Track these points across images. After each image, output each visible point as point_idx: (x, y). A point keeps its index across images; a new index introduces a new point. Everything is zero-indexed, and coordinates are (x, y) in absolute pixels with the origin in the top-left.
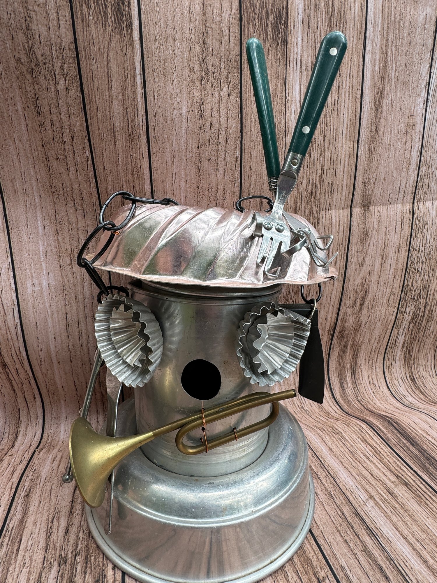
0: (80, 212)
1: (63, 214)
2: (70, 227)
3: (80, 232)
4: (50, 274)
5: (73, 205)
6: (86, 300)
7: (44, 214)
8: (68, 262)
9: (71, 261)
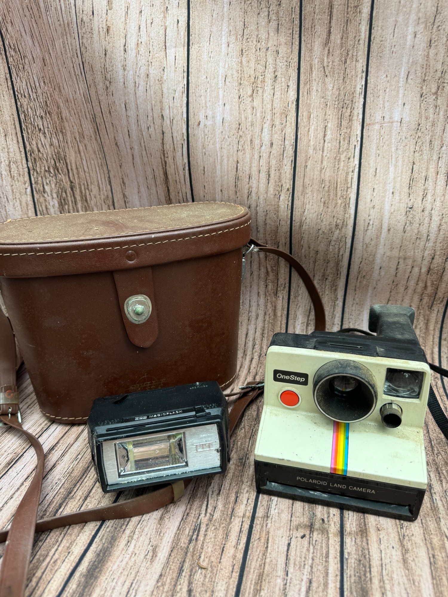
0: (274, 24)
1: (253, 27)
2: (259, 46)
3: (269, 53)
4: (226, 105)
5: (266, 13)
6: (263, 148)
7: (231, 28)
8: (250, 93)
9: (253, 91)
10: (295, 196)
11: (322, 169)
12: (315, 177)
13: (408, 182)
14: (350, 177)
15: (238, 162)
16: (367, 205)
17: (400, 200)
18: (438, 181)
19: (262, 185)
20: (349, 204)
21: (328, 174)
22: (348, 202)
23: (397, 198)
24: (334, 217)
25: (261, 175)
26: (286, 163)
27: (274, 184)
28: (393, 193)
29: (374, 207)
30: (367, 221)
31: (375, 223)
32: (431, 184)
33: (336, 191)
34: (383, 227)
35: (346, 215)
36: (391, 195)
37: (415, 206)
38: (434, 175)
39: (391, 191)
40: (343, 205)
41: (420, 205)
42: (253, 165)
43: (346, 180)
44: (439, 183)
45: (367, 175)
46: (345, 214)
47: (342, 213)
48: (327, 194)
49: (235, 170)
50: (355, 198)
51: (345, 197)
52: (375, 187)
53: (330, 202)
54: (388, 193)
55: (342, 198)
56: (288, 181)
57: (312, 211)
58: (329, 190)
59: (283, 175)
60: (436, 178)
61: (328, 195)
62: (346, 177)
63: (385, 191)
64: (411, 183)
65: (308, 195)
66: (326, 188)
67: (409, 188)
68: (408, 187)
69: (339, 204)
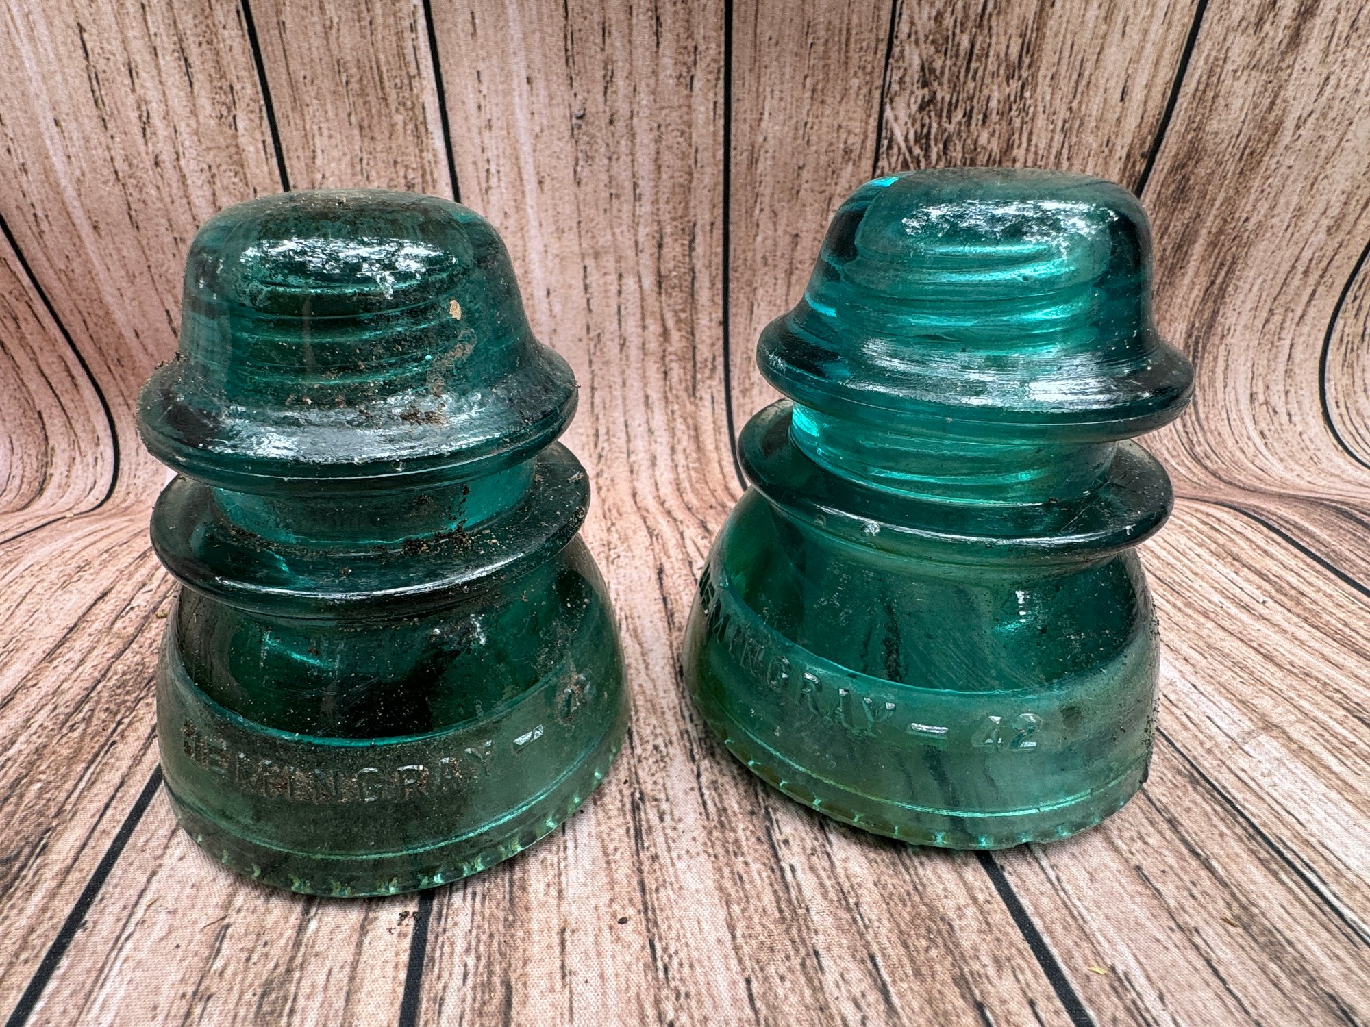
10: (277, 114)
11: (327, 28)
12: (315, 55)
13: (562, 44)
14: (409, 44)
15: (82, 29)
16: (473, 120)
17: (551, 97)
18: (635, 33)
19: (175, 91)
20: (425, 123)
21: (347, 41)
22: (421, 118)
23: (543, 92)
24: (395, 162)
25: (162, 62)
26: (222, 19)
27: (207, 85)
28: (529, 80)
29: (489, 126)
30: (483, 166)
31: (502, 169)
32: (618, 44)
33: (383, 88)
34: (525, 177)
35: (425, 154)
36: (526, 87)
37: (591, 109)
38: (622, 16)
39: (524, 74)
40: (410, 126)
41: (601, 107)
42: (130, 34)
43: (401, 55)
44: (640, 38)
45: (453, 35)
46: (421, 151)
47: (412, 150)
48: (361, 101)
49: (81, 52)
50: (437, 105)
51: (409, 104)
52: (481, 66)
53: (375, 121)
54: (516, 81)
55: (402, 109)
56: (244, 73)
57: (335, 153)
58: (362, 90)
59: (226, 59)
60: (630, 25)
61: (365, 103)
62: (400, 47)
63: (508, 77)
64: (569, 47)
65: (311, 109)
66: (355, 85)
67: (567, 61)
68: (563, 60)
69: (399, 127)
